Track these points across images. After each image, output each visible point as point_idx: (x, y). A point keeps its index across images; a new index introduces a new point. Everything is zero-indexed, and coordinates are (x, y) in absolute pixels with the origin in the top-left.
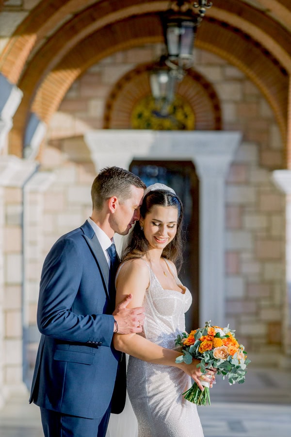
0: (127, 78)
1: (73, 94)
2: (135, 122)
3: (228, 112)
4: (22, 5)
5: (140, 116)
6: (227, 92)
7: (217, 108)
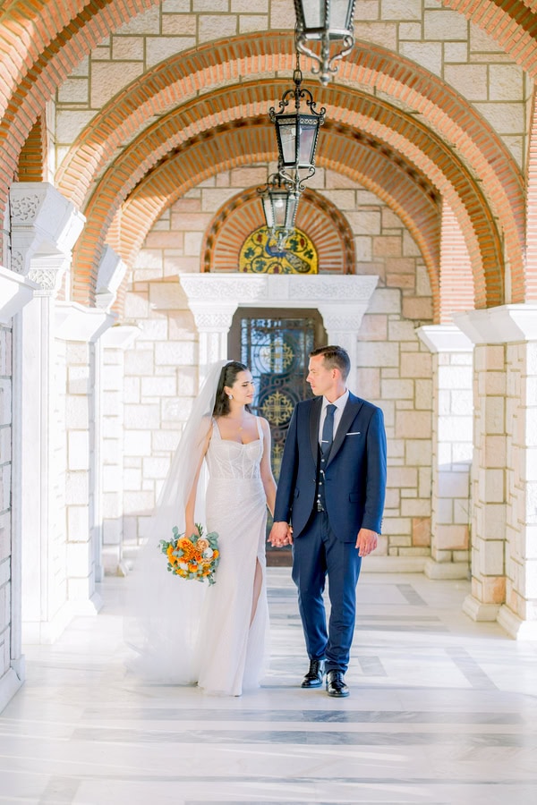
0: (233, 205)
1: (163, 225)
2: (244, 261)
3: (362, 249)
4: (89, 102)
5: (251, 252)
6: (360, 223)
7: (348, 243)
